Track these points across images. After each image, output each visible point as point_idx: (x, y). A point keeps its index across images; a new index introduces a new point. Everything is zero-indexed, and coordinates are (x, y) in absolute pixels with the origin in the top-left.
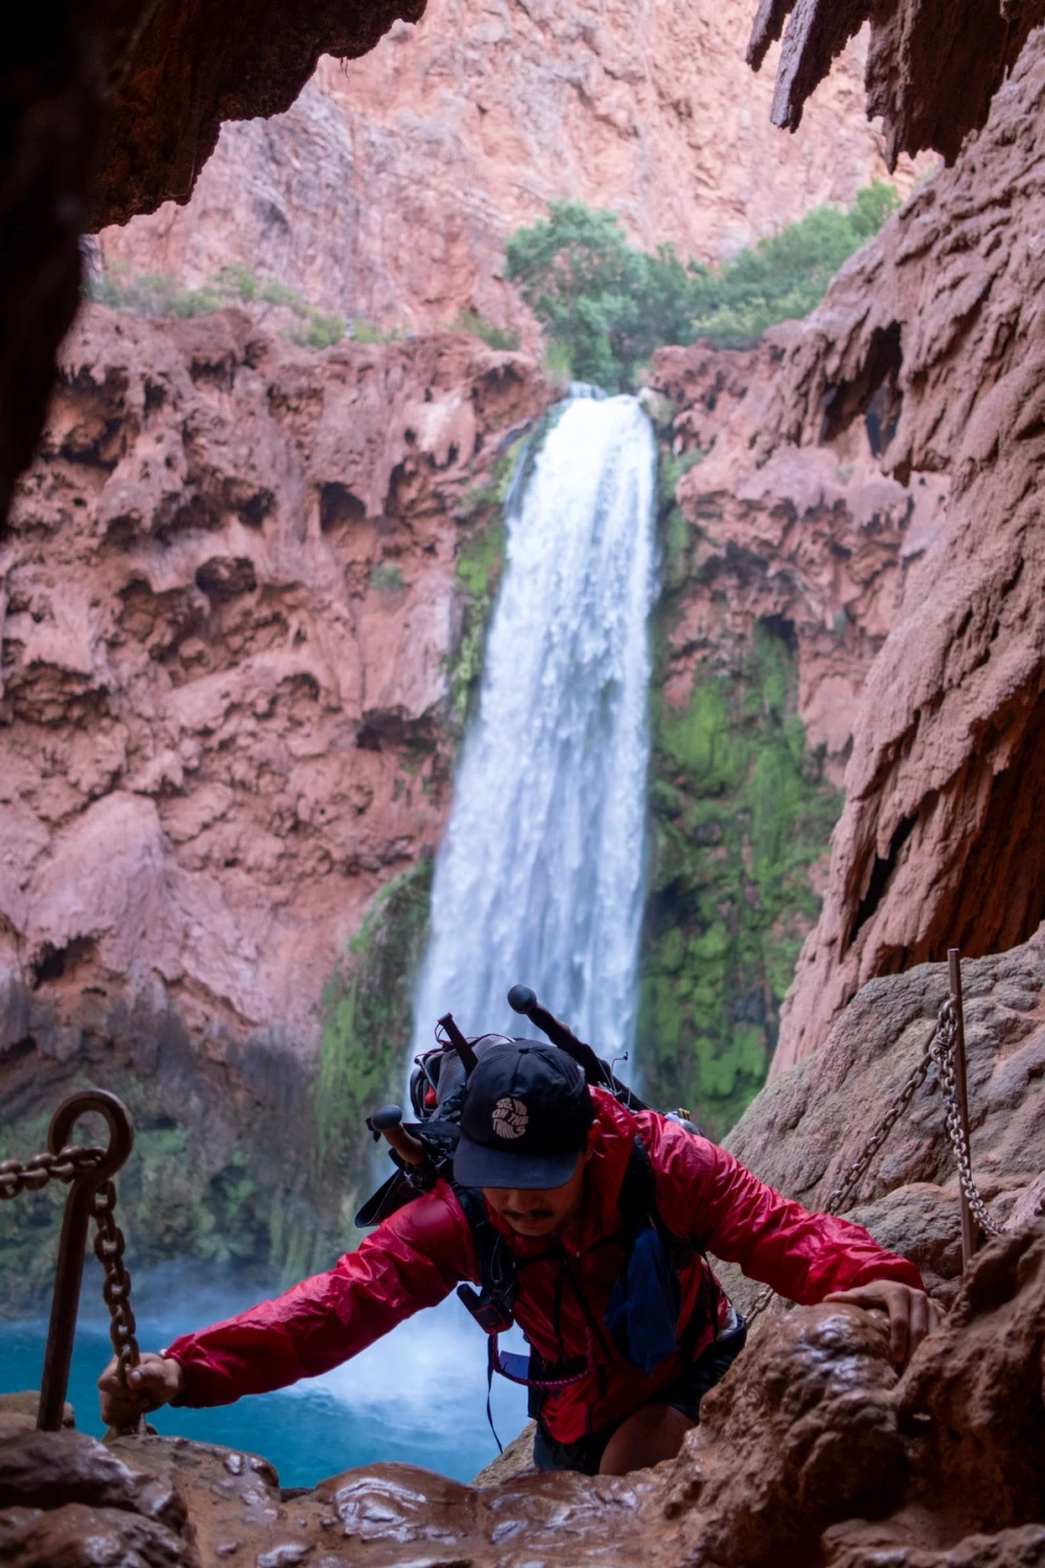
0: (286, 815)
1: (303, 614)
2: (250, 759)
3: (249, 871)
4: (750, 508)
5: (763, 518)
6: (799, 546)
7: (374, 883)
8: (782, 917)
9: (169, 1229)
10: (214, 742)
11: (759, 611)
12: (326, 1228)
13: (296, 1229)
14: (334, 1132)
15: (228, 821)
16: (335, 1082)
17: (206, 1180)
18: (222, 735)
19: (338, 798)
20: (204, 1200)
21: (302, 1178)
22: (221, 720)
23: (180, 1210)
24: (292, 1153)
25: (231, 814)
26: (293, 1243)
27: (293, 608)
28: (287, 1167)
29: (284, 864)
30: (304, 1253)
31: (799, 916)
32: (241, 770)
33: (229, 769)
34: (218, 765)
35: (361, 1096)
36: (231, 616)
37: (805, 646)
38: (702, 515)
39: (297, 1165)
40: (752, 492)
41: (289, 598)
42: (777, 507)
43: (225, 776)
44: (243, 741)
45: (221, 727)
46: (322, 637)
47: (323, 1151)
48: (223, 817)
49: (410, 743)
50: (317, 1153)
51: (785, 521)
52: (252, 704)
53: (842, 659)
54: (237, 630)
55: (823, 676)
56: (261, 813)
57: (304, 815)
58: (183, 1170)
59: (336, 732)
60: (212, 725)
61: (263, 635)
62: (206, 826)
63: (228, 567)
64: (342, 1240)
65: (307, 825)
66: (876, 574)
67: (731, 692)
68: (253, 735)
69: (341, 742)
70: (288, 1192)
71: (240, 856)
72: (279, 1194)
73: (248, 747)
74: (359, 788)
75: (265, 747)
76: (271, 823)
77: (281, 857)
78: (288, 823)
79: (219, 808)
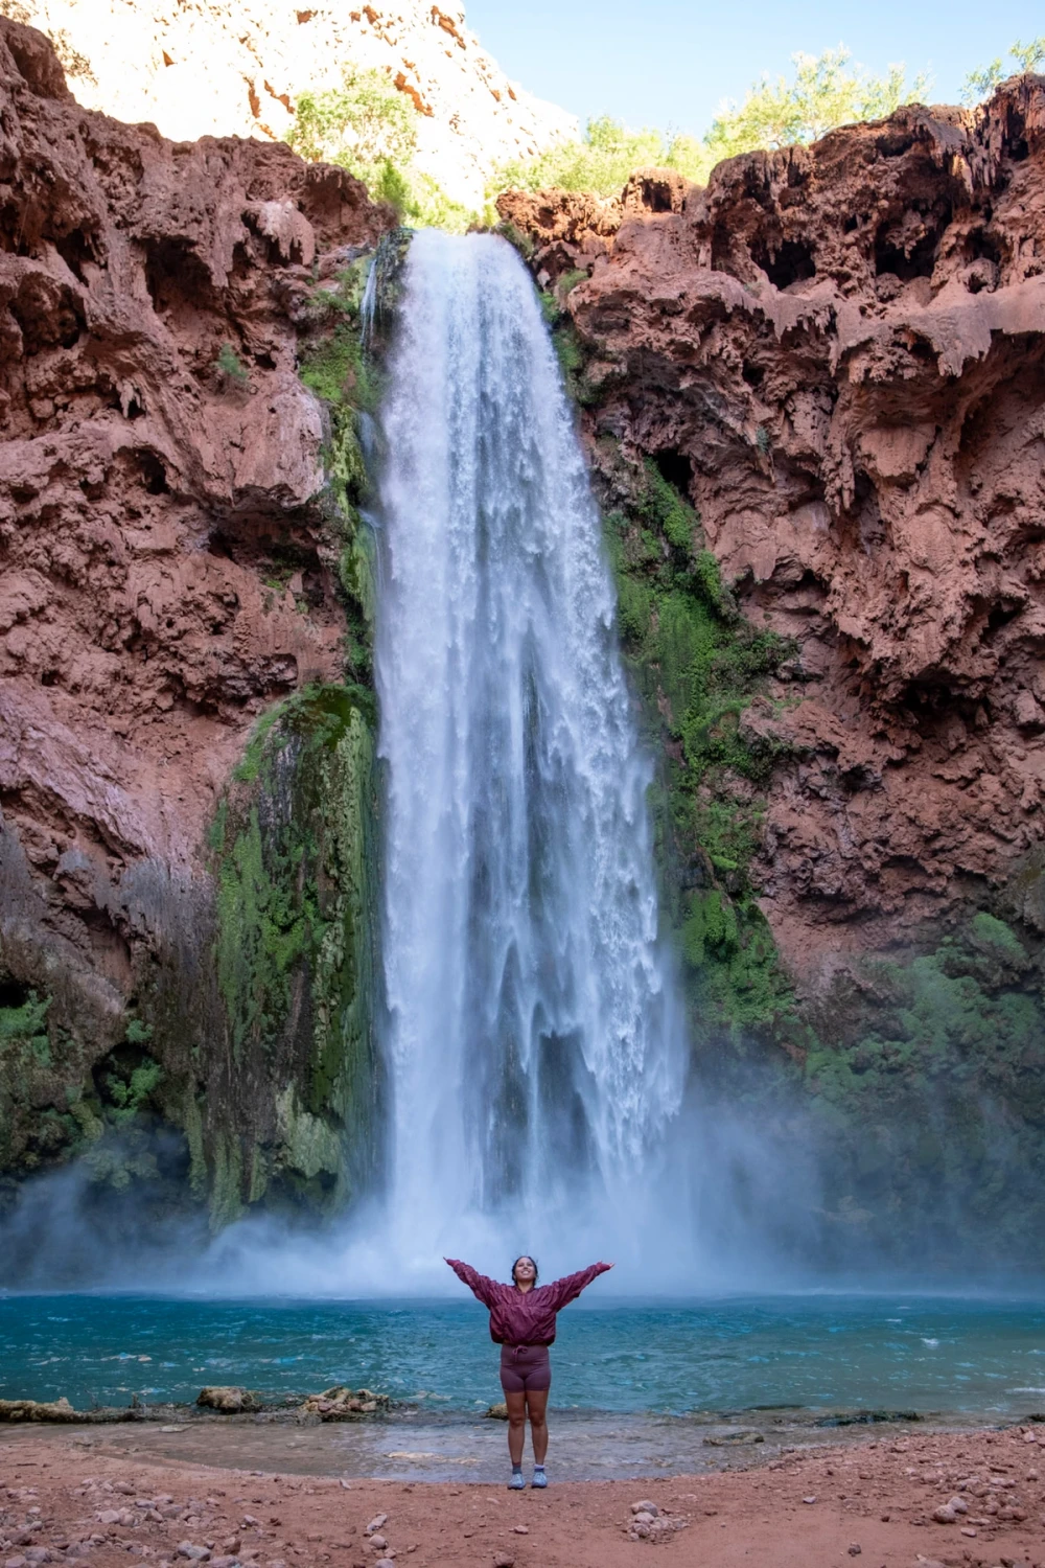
0: (125, 620)
1: (140, 379)
2: (80, 539)
3: (75, 689)
4: (665, 311)
5: (679, 323)
6: (722, 350)
7: (241, 718)
8: (708, 778)
9: (32, 1143)
10: (35, 507)
11: (653, 445)
12: (259, 1137)
13: (220, 1138)
14: (254, 1007)
15: (48, 621)
16: (245, 941)
17: (85, 1067)
18: (47, 498)
19: (191, 607)
20: (86, 1096)
21: (217, 1069)
22: (46, 480)
23: (51, 1114)
24: (199, 1032)
25: (51, 612)
26: (220, 1156)
27: (126, 371)
28: (196, 1051)
29: (118, 688)
30: (236, 1172)
31: (728, 775)
32: (68, 554)
33: (48, 550)
34: (32, 544)
35: (282, 959)
36: (43, 371)
37: (703, 484)
38: (599, 328)
39: (210, 1052)
40: (669, 293)
41: (124, 356)
42: (697, 308)
43: (43, 560)
44: (69, 515)
45: (45, 488)
46: (168, 407)
47: (239, 1033)
48: (38, 613)
49: (275, 553)
50: (231, 1036)
51: (702, 328)
52: (82, 471)
53: (753, 489)
54: (46, 392)
55: (727, 513)
56: (90, 618)
57: (148, 621)
58: (45, 1057)
59: (183, 529)
60: (36, 483)
61: (81, 404)
62: (20, 620)
63: (53, 295)
64: (285, 1151)
65: (150, 636)
66: (790, 394)
67: (625, 533)
68: (82, 510)
69: (189, 542)
70: (202, 1087)
71: (63, 669)
72: (192, 1087)
73: (78, 523)
74: (219, 598)
75: (100, 528)
76: (101, 631)
77: (116, 676)
78: (127, 633)
79: (38, 599)
